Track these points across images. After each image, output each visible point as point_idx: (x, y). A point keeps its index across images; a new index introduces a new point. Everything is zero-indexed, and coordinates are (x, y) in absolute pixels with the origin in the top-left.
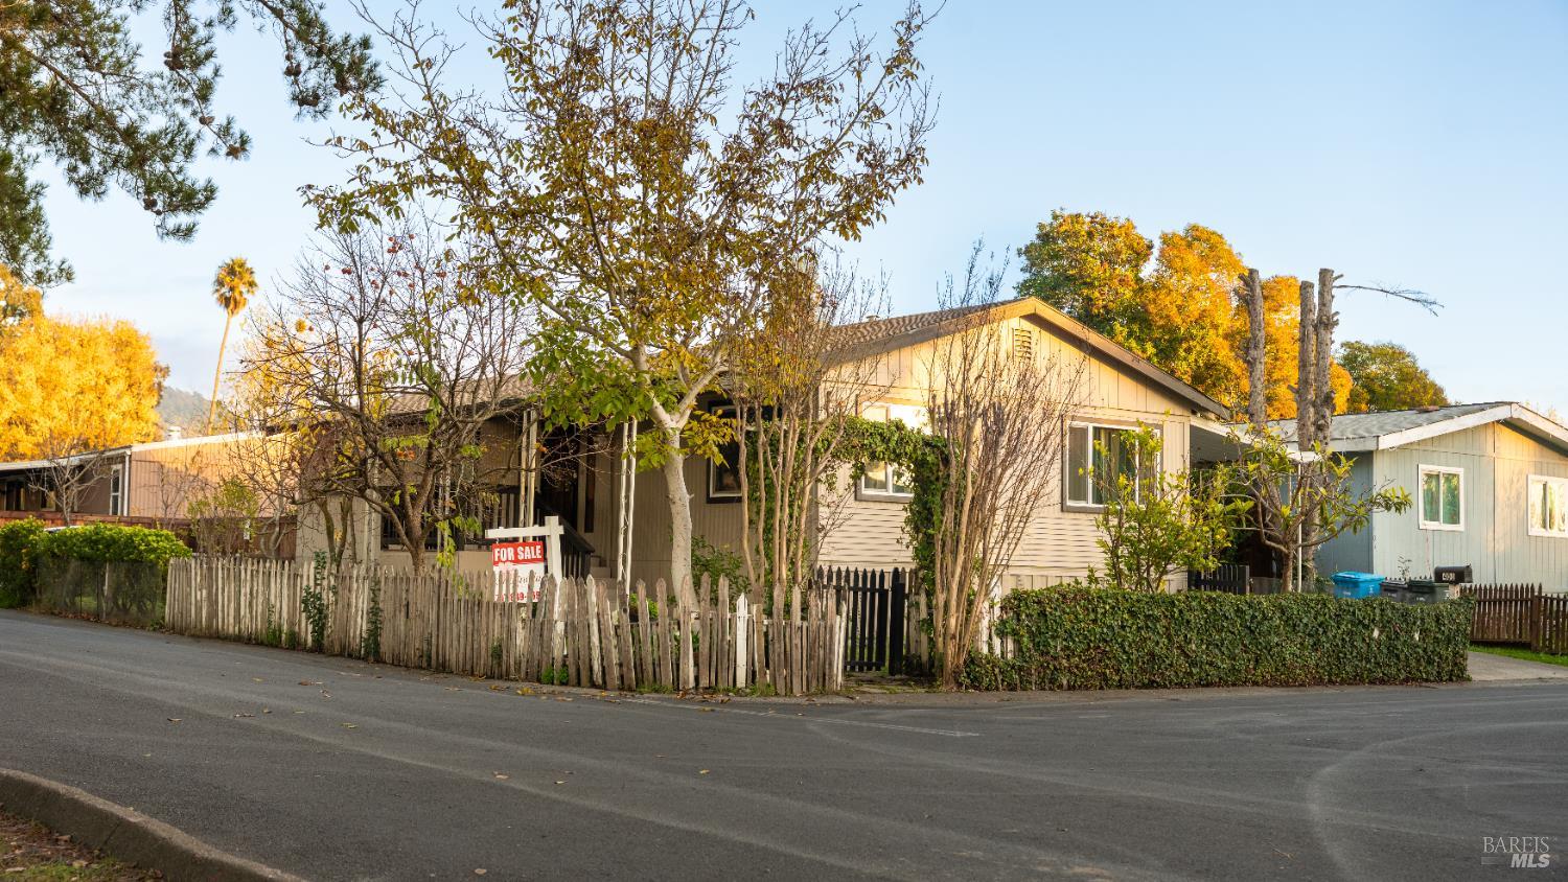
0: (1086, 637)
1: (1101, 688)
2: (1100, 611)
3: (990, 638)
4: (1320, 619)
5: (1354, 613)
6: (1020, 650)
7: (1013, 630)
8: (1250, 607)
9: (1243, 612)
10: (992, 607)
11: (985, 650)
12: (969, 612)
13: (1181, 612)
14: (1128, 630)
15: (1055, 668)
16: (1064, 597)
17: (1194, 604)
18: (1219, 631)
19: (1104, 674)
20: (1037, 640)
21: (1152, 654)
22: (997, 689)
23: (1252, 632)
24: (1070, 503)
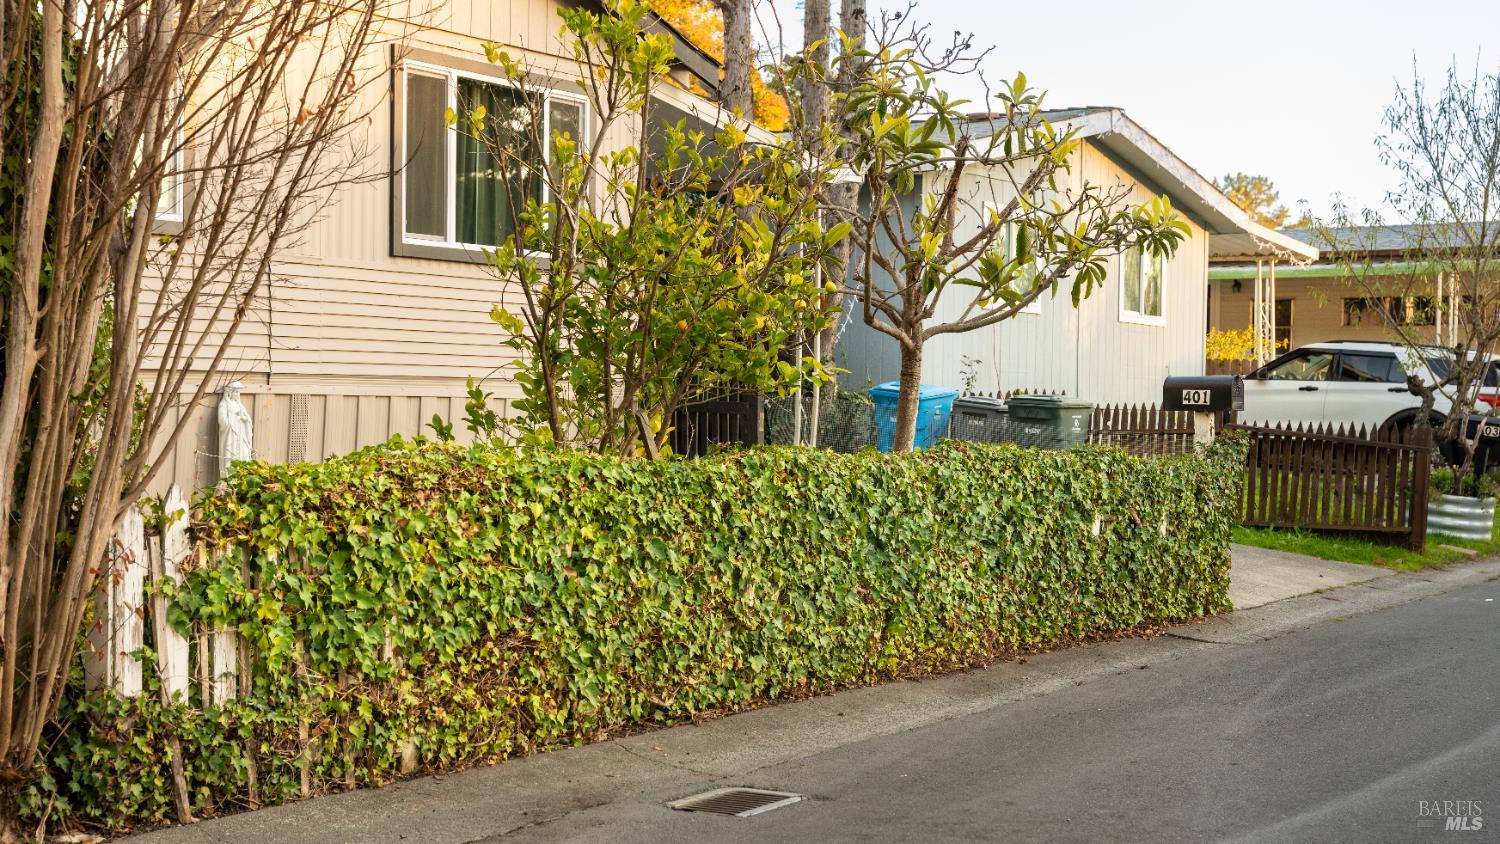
0: (473, 607)
1: (517, 752)
2: (516, 521)
3: (150, 640)
4: (1007, 502)
5: (1067, 487)
6: (259, 668)
7: (234, 606)
8: (878, 482)
9: (864, 500)
10: (156, 529)
11: (131, 683)
12: (63, 556)
13: (726, 507)
14: (592, 571)
15: (377, 715)
16: (406, 483)
17: (758, 483)
18: (813, 553)
19: (526, 707)
20: (316, 631)
21: (656, 635)
22: (173, 815)
23: (880, 546)
24: (409, 239)
